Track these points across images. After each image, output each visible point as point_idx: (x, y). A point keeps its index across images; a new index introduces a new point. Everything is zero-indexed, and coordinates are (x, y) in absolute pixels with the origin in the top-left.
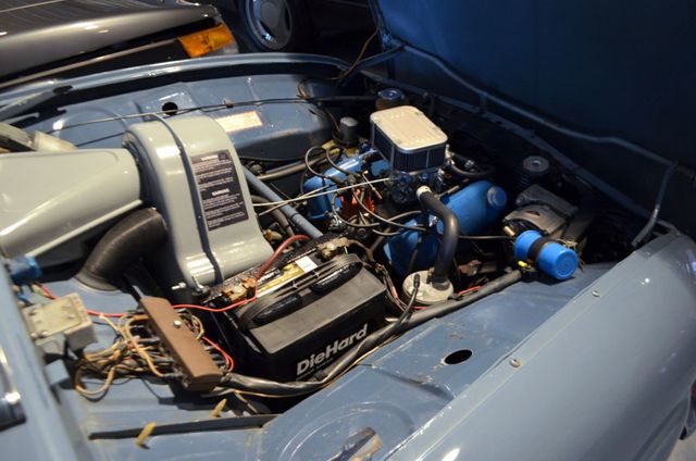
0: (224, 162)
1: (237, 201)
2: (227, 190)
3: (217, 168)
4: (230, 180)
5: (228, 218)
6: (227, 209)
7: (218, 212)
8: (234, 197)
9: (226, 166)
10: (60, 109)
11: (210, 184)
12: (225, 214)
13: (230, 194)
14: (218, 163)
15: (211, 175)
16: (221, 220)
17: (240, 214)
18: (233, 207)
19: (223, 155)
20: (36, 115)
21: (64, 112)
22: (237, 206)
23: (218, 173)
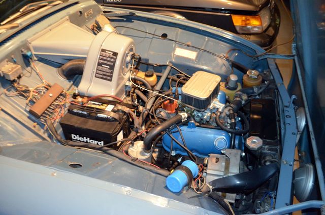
0: (113, 57)
1: (110, 73)
2: (109, 67)
3: (109, 57)
4: (111, 64)
5: (104, 77)
6: (105, 73)
7: (102, 73)
8: (110, 71)
9: (113, 58)
10: (133, 21)
11: (104, 62)
12: (104, 75)
13: (109, 69)
14: (111, 55)
15: (106, 58)
16: (101, 76)
17: (109, 78)
18: (107, 74)
19: (115, 54)
20: (125, 19)
21: (133, 22)
22: (109, 74)
23: (109, 59)
